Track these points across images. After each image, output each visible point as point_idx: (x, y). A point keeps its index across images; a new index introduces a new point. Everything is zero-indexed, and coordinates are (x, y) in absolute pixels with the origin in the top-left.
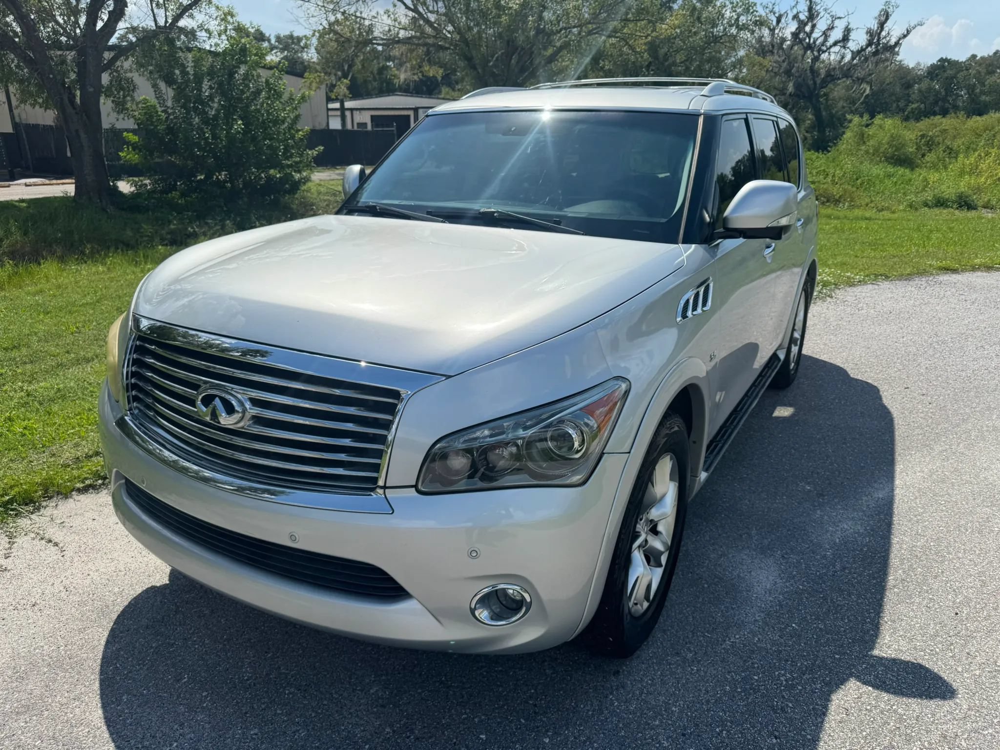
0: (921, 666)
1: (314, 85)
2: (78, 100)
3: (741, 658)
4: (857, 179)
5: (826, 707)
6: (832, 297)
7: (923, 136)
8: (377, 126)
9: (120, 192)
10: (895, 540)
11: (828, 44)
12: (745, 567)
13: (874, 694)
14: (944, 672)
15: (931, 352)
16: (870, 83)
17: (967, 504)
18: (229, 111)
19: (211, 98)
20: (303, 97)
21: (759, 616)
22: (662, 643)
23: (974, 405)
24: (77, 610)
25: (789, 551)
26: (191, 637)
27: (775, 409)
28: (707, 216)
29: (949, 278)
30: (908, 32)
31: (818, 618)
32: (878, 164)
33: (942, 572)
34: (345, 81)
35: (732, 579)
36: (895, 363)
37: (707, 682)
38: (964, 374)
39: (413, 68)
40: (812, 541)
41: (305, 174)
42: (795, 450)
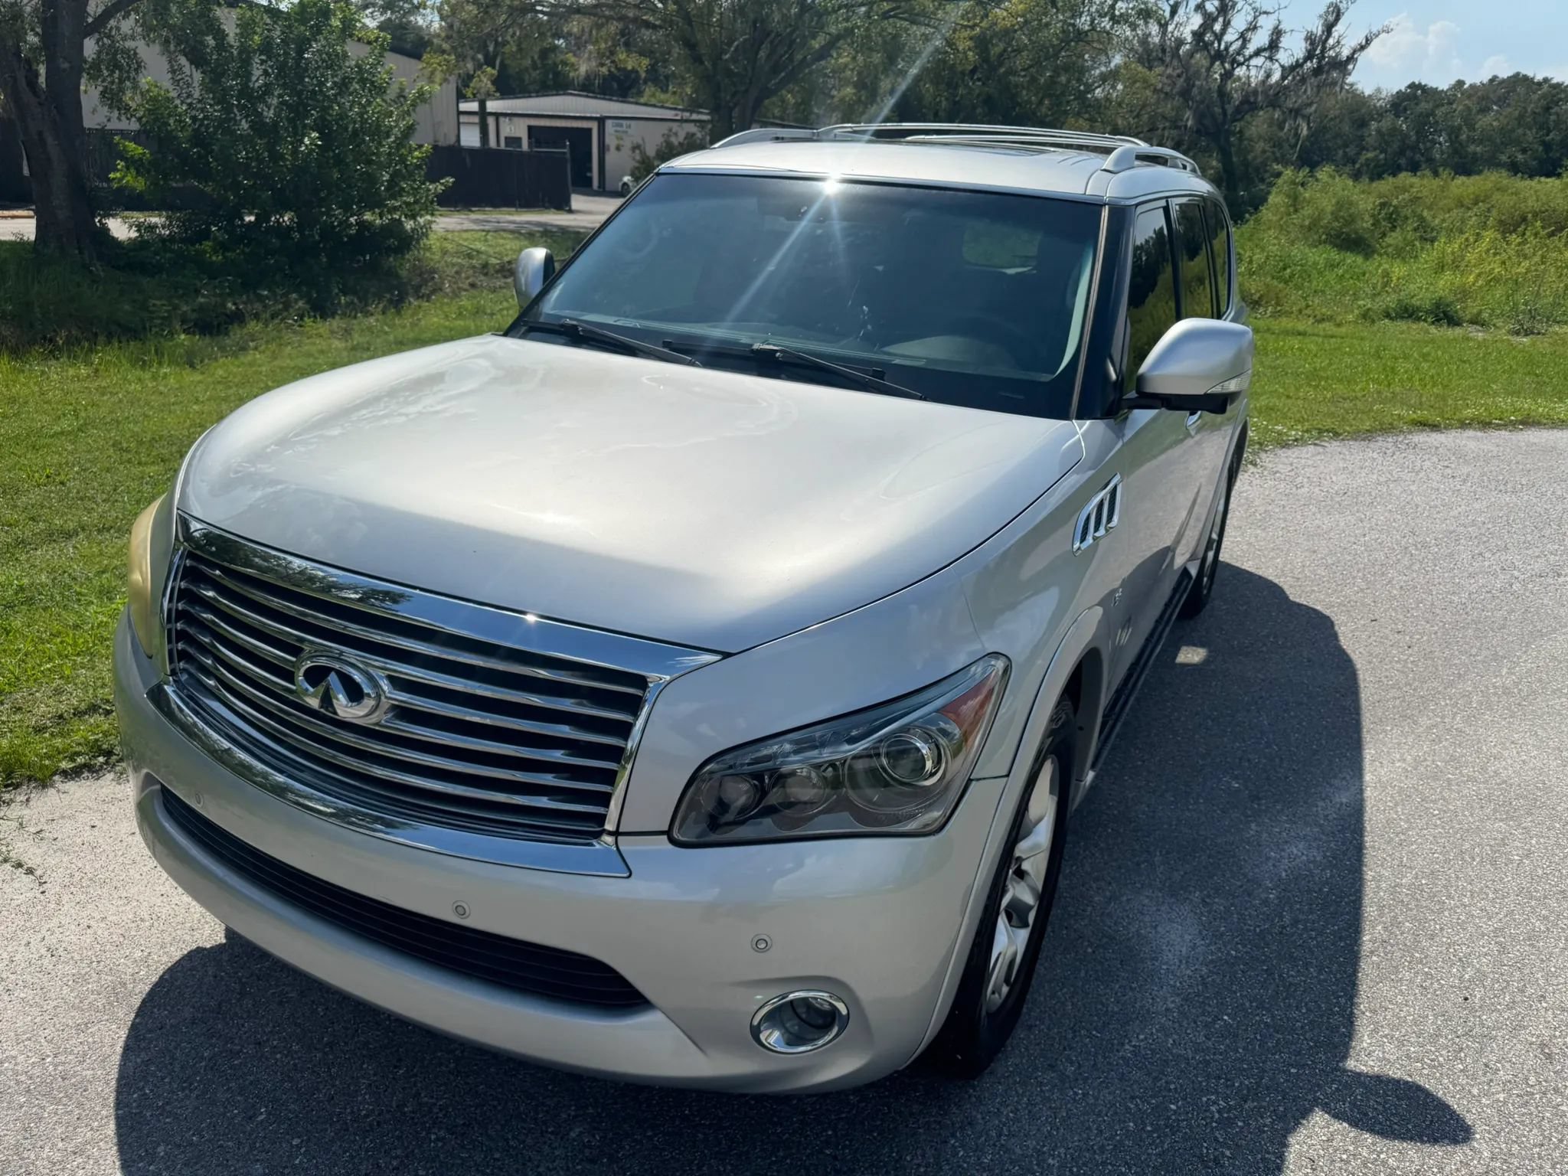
0: (1419, 1088)
1: (438, 77)
2: (42, 80)
3: (1149, 1074)
4: (1285, 269)
5: (1281, 1157)
6: (1255, 465)
7: (1383, 205)
8: (539, 144)
9: (113, 238)
10: (1369, 875)
11: (1247, 53)
12: (1147, 919)
13: (1352, 1135)
14: (1454, 1097)
15: (1406, 562)
16: (1307, 118)
17: (1472, 815)
18: (297, 112)
19: (267, 90)
20: (421, 94)
21: (1173, 1002)
22: (1027, 1049)
23: (1474, 651)
24: (71, 991)
25: (1212, 892)
26: (268, 1040)
27: (1178, 650)
28: (1111, 369)
29: (1427, 439)
30: (1368, 41)
31: (1261, 1006)
32: (1316, 247)
33: (1442, 929)
34: (489, 69)
35: (1129, 939)
36: (1354, 578)
37: (1099, 1115)
38: (1456, 599)
39: (601, 55)
40: (1245, 875)
41: (421, 220)
42: (1213, 721)
